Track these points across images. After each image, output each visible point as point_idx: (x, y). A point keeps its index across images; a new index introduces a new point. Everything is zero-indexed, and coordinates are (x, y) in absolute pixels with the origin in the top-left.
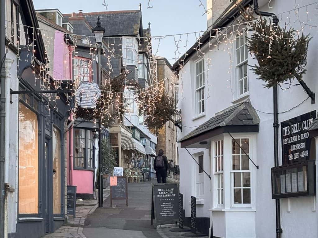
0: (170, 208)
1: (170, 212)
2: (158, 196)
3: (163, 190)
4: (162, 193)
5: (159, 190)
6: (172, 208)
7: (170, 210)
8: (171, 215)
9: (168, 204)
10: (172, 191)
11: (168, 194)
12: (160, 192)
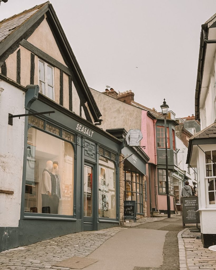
0: (193, 214)
1: (193, 217)
2: (185, 205)
3: (189, 201)
4: (188, 203)
5: (186, 201)
6: (194, 214)
7: (194, 215)
8: (194, 219)
9: (192, 211)
10: (195, 201)
11: (192, 204)
12: (187, 202)
